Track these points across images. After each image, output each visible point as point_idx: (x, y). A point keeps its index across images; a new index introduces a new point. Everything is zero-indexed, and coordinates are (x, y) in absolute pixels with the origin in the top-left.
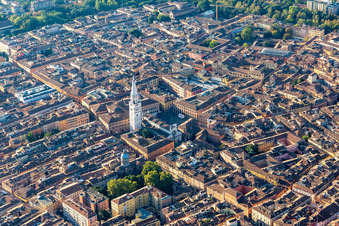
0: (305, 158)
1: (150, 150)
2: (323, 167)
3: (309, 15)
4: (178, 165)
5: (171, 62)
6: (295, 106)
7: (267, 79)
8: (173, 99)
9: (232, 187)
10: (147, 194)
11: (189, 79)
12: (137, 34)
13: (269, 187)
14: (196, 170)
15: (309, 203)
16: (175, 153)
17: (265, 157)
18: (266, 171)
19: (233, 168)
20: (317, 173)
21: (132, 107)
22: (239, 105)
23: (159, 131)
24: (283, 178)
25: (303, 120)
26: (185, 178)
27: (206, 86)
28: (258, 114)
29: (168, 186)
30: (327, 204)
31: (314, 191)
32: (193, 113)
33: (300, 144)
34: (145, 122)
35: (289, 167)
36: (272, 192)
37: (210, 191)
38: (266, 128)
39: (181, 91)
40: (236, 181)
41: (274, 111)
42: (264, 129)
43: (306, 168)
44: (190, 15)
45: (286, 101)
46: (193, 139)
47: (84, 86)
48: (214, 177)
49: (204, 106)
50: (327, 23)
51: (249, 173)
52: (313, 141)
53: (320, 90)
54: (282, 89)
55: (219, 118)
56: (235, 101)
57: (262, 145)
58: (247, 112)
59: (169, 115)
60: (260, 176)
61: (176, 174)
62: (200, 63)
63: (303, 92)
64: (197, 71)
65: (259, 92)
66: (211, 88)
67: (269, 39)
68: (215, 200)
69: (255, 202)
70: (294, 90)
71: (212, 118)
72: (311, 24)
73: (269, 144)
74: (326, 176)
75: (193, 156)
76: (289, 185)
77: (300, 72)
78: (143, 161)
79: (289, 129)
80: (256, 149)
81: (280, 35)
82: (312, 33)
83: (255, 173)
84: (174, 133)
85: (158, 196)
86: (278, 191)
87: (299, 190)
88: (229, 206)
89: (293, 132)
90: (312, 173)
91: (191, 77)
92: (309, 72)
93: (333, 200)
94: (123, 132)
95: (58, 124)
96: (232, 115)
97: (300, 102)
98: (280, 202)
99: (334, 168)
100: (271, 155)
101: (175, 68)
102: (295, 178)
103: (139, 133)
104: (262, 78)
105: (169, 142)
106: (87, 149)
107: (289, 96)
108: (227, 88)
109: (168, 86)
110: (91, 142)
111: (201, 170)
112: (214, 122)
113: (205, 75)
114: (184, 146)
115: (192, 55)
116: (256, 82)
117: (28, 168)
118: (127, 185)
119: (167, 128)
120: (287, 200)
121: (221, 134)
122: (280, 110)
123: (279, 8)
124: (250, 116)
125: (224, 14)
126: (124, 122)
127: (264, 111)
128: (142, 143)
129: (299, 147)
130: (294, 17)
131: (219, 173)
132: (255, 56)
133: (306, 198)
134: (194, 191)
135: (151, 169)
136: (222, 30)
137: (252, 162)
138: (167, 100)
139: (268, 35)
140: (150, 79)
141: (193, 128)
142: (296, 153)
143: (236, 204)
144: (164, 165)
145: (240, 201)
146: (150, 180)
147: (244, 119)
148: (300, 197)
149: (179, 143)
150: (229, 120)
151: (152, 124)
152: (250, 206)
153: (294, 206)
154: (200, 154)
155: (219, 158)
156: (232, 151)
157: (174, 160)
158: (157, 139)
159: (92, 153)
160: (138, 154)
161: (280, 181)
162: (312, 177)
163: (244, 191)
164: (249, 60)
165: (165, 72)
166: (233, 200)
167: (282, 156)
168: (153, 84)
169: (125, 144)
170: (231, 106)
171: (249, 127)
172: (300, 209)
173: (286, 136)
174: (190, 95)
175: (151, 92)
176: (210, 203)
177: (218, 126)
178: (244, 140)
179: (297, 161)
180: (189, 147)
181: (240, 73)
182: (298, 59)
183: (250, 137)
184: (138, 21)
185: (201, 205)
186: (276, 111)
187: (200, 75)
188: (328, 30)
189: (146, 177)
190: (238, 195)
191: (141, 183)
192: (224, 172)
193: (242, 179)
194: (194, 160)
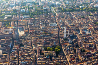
0: (93, 57)
1: (62, 43)
5: (84, 25)
9: (71, 58)
11: (84, 30)
17: (84, 53)
18: (81, 57)
21: (64, 33)
24: (83, 60)
27: (87, 32)
28: (92, 43)
32: (79, 38)
35: (88, 58)
36: (78, 62)
40: (73, 57)
41: (96, 43)
44: (97, 16)
46: (73, 44)
47: (63, 26)
48: (69, 54)
49: (82, 37)
51: (77, 56)
55: (83, 41)
56: (90, 38)
57: (86, 50)
62: (90, 27)
64: (88, 28)
71: (81, 40)
73: (89, 50)
75: (69, 47)
76: (84, 62)
79: (96, 49)
80: (84, 51)
83: (79, 56)
84: (71, 41)
86: (80, 63)
87: (85, 64)
90: (92, 61)
95: (51, 32)
100: (86, 53)
101: (84, 27)
102: (86, 61)
103: (63, 39)
106: (51, 39)
108: (91, 34)
110: (53, 38)
111: (68, 51)
115: (90, 25)
117: (38, 39)
121: (80, 44)
124: (90, 42)
128: (62, 41)
129: (95, 54)
131: (71, 53)
137: (80, 53)
138: (76, 33)
141: (75, 41)
143: (69, 62)
147: (88, 43)
151: (68, 38)
152: (71, 64)
154: (71, 48)
157: (65, 47)
158: (66, 41)
159: (51, 40)
165: (81, 27)
167: (89, 54)
170: (88, 39)
171: (87, 45)
173: (94, 50)
175: (74, 31)
177: (81, 42)
178: (84, 48)
179: (91, 57)
180: (70, 45)
185: (61, 59)
187: (88, 30)
190: (70, 60)
194: (68, 49)
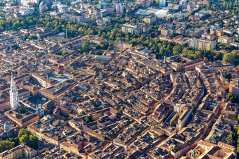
0: (121, 123)
1: (23, 121)
2: (132, 128)
3: (123, 35)
4: (42, 130)
5: (37, 65)
6: (115, 91)
7: (97, 75)
8: (38, 88)
9: (76, 143)
10: (21, 150)
11: (49, 76)
12: (16, 47)
13: (98, 142)
14: (53, 134)
15: (123, 151)
16: (40, 123)
17: (96, 123)
18: (97, 132)
19: (76, 131)
20: (128, 132)
21: (11, 94)
22: (80, 91)
23: (30, 109)
24: (107, 136)
25: (120, 100)
26: (46, 138)
27: (60, 80)
28: (92, 97)
29: (35, 144)
30: (134, 151)
31: (126, 143)
32: (52, 97)
33: (117, 114)
34: (20, 103)
35: (111, 129)
36: (100, 145)
37: (62, 146)
38: (97, 105)
39: (44, 83)
40: (78, 139)
41: (102, 95)
42: (96, 106)
43: (121, 129)
44: (50, 35)
45: (110, 88)
46: (51, 113)
48: (64, 137)
49: (58, 92)
50: (134, 40)
51: (86, 134)
52: (126, 112)
53: (130, 81)
54: (107, 81)
55: (68, 99)
56: (78, 89)
57: (94, 115)
58: (85, 95)
59: (36, 99)
60: (93, 135)
61: (40, 136)
62: (56, 65)
63: (120, 82)
64: (54, 70)
65: (93, 83)
66: (63, 81)
67: (99, 50)
68: (65, 152)
69: (89, 152)
70: (114, 81)
71: (63, 100)
72: (124, 41)
73: (99, 115)
74: (133, 134)
75: (51, 124)
76: (111, 140)
77: (118, 70)
78: (18, 128)
79: (111, 106)
80: (90, 119)
81: (106, 47)
82: (125, 46)
83: (90, 133)
84: (39, 110)
85: (28, 151)
86: (104, 144)
87: (117, 143)
88: (73, 155)
89: (113, 107)
90: (125, 132)
91: (51, 74)
92: (123, 70)
93: (137, 149)
94: (6, 110)
96: (76, 98)
97: (118, 88)
98: (105, 151)
99: (138, 128)
100: (100, 122)
101: (40, 69)
102: (114, 136)
103: (17, 111)
104: (94, 74)
105: (36, 116)
107: (111, 85)
108: (73, 81)
109: (35, 80)
111: (56, 133)
112: (64, 102)
113: (59, 73)
114: (45, 118)
115: (51, 60)
116: (91, 76)
118: (8, 144)
119: (35, 107)
120: (110, 149)
121: (69, 110)
122: (106, 93)
123: (105, 31)
124: (87, 98)
125: (71, 35)
126: (6, 104)
127: (96, 94)
128: (18, 117)
129: (117, 117)
130: (114, 36)
131: (68, 134)
132: (90, 60)
133: (121, 148)
134: (51, 146)
135: (24, 134)
136: (70, 45)
137: (88, 127)
138: (35, 89)
139: (98, 48)
140: (24, 76)
141: (51, 106)
142: (116, 120)
143: (78, 153)
144: (32, 131)
145: (80, 152)
146: (23, 141)
147: (84, 100)
148: (117, 147)
149: (43, 116)
150: (74, 100)
151: (25, 104)
152: (87, 154)
153: (114, 153)
154: (55, 123)
155: (68, 125)
156: (76, 120)
157: (39, 127)
158: (28, 114)
160: (15, 124)
161: (106, 138)
162: (125, 135)
163: (83, 145)
164: (86, 63)
165: (34, 71)
166: (76, 151)
167: (106, 122)
168: (26, 79)
169: (7, 118)
170: (75, 92)
171: (86, 105)
172: (117, 155)
173: (109, 110)
174: (49, 85)
175: (25, 84)
176: (62, 154)
177: (67, 105)
178: (83, 113)
179: (115, 125)
180: (49, 119)
181: (81, 71)
182: (116, 62)
183: (87, 111)
184: (17, 39)
185: (56, 155)
186: (103, 94)
187: (56, 73)
188: (134, 44)
189: (21, 139)
190: (79, 148)
191: (17, 143)
192: (70, 134)
193: (82, 138)
194: (52, 127)
